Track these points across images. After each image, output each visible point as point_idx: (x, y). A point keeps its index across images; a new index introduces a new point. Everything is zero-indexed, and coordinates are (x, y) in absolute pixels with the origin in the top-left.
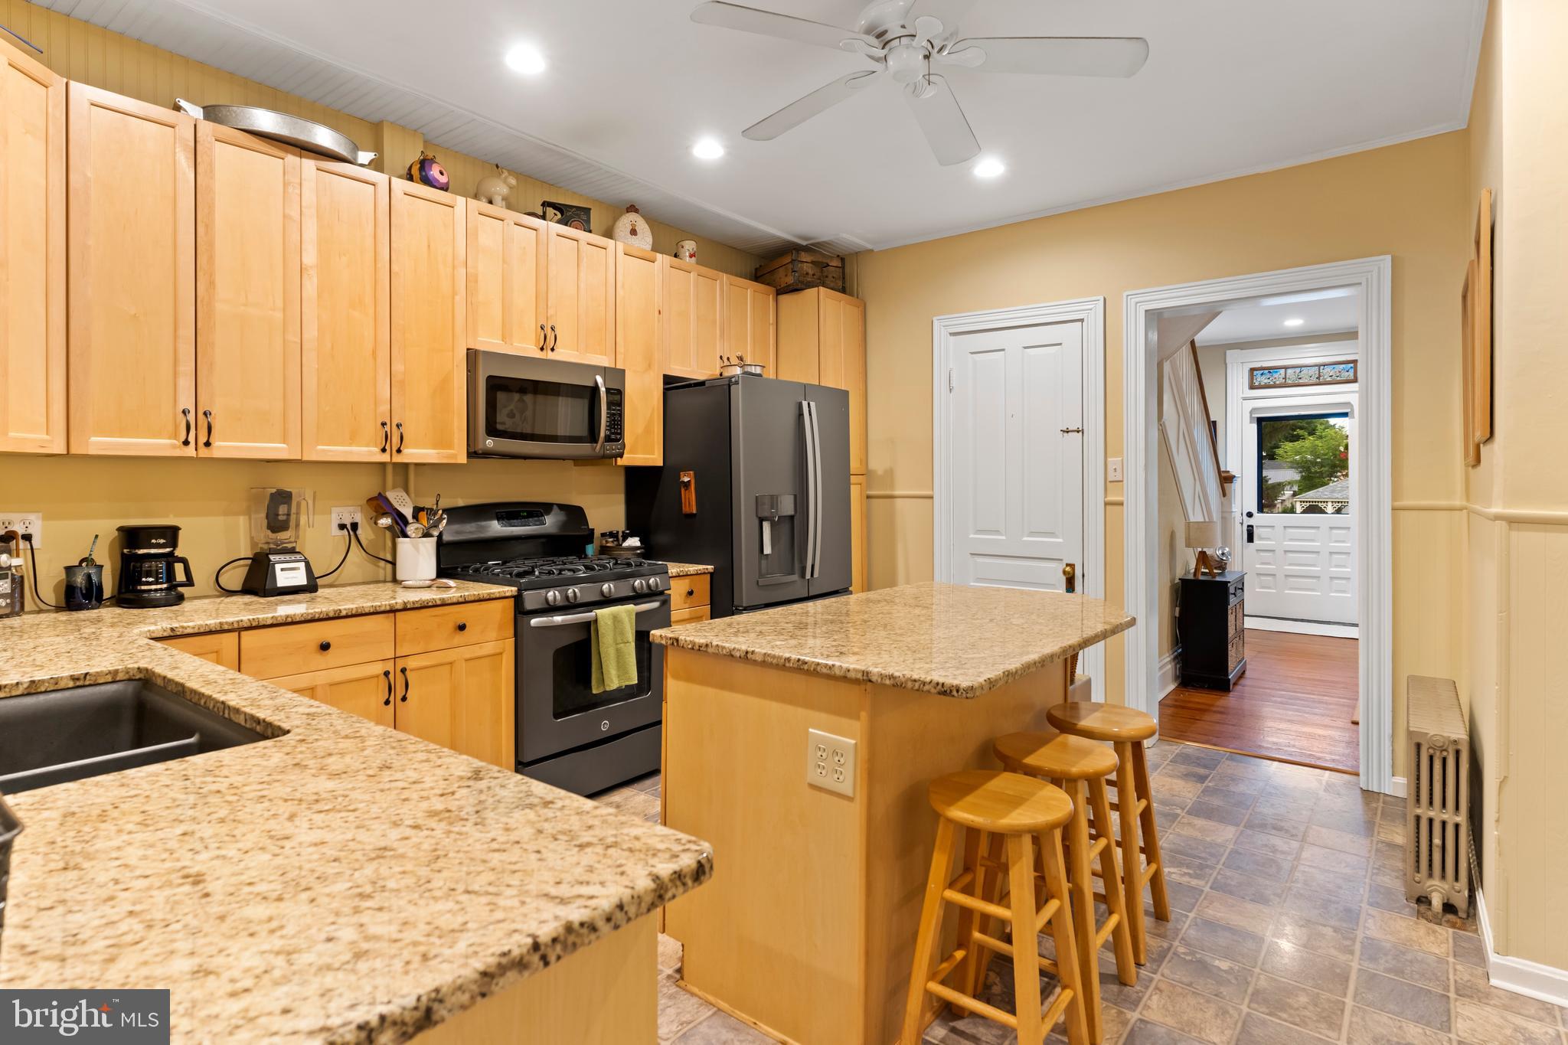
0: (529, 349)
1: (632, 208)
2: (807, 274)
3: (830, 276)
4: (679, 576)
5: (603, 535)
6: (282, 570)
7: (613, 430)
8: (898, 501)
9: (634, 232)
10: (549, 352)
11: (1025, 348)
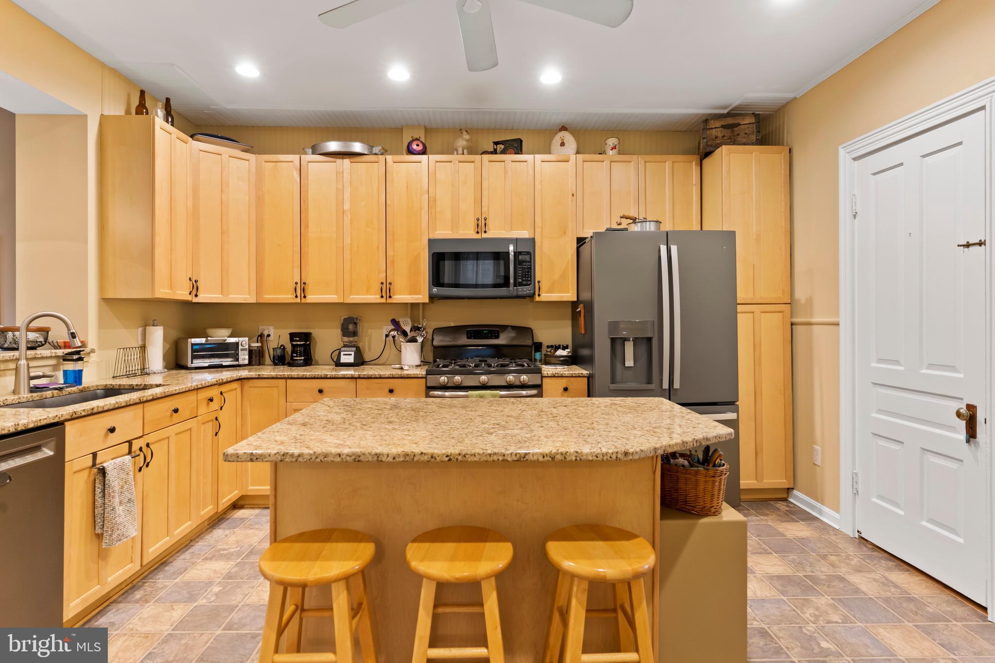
0: (469, 233)
1: (564, 128)
2: (716, 137)
3: (742, 133)
4: (554, 377)
5: (548, 347)
6: (344, 355)
7: (524, 279)
8: (815, 327)
9: (563, 144)
10: (483, 233)
11: (924, 156)
